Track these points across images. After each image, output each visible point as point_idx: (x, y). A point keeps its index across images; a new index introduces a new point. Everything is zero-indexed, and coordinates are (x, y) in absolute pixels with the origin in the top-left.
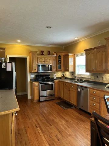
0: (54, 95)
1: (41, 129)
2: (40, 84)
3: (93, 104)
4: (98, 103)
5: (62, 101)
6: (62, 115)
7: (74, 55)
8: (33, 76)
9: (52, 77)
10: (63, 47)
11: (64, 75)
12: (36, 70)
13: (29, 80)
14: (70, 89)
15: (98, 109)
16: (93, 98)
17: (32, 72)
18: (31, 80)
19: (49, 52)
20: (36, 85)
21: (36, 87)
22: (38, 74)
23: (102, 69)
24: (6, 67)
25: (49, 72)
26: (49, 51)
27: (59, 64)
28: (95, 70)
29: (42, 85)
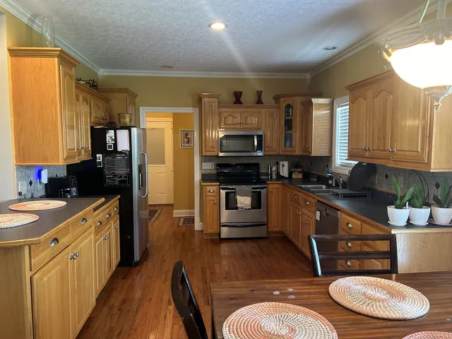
0: (264, 224)
2: (221, 191)
8: (209, 167)
10: (308, 76)
12: (216, 149)
16: (347, 244)
18: (203, 176)
19: (259, 94)
20: (209, 191)
21: (211, 198)
22: (220, 162)
24: (116, 140)
25: (254, 154)
26: (258, 92)
27: (287, 132)
28: (367, 154)
29: (226, 194)
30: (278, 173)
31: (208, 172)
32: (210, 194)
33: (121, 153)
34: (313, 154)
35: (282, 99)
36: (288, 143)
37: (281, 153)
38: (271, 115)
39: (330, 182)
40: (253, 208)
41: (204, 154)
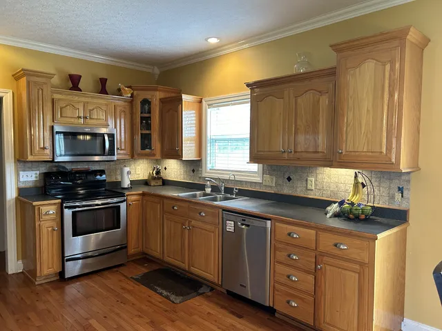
2: (66, 211)
3: (288, 277)
4: (308, 272)
5: (155, 267)
7: (201, 102)
8: (30, 177)
9: (114, 180)
10: (157, 71)
11: (158, 173)
12: (48, 152)
13: (11, 193)
14: (193, 222)
15: (309, 295)
16: (289, 256)
17: (30, 158)
18: (21, 191)
19: (103, 82)
21: (48, 223)
22: (55, 169)
23: (316, 152)
25: (104, 158)
29: (74, 213)
31: (30, 184)
32: (48, 217)
34: (184, 158)
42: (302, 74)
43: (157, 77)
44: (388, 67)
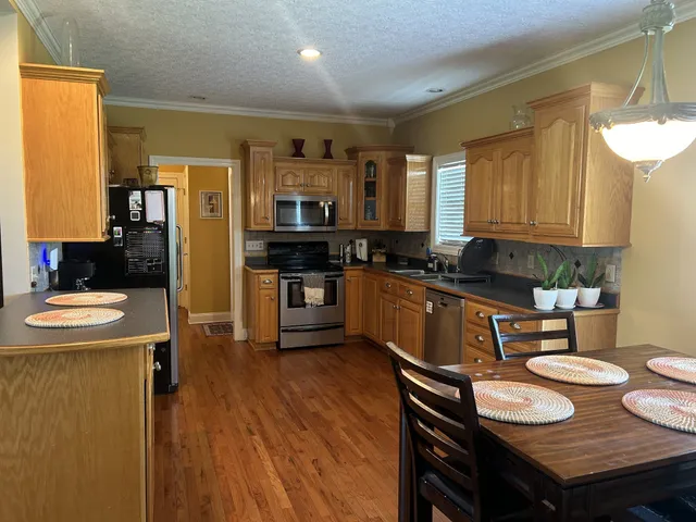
0: (340, 326)
1: (266, 439)
2: (283, 281)
6: (356, 399)
7: (431, 162)
8: (256, 247)
10: (392, 124)
12: (270, 221)
13: (238, 261)
14: (403, 302)
16: (476, 337)
18: (247, 260)
19: (328, 143)
20: (264, 282)
21: (267, 292)
23: (519, 223)
24: (144, 205)
25: (324, 229)
26: (326, 141)
27: (368, 199)
28: (494, 228)
29: (290, 285)
30: (354, 256)
31: (255, 254)
32: (265, 286)
33: (152, 225)
34: (406, 230)
35: (360, 154)
36: (369, 214)
37: (360, 227)
38: (347, 176)
39: (430, 265)
40: (325, 304)
41: (253, 227)
42: (518, 130)
43: (392, 131)
44: (574, 127)
